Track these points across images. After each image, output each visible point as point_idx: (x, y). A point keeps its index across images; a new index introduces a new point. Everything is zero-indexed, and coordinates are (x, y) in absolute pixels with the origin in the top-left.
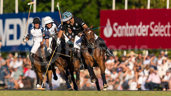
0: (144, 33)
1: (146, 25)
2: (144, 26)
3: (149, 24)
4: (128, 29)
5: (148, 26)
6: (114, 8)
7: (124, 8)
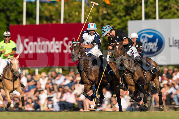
0: (58, 49)
1: (59, 41)
2: (57, 42)
3: (62, 40)
4: (40, 45)
5: (61, 42)
6: (24, 23)
7: (36, 23)
